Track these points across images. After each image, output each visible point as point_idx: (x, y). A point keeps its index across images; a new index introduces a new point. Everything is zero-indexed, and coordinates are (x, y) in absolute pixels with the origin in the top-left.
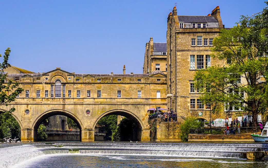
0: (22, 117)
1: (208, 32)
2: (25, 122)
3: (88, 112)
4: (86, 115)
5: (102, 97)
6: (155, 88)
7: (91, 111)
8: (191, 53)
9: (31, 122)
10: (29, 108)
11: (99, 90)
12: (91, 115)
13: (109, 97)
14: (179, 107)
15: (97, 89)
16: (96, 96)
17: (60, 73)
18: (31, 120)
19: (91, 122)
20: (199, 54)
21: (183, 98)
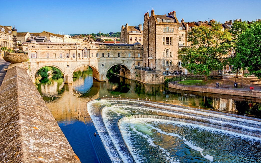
0: (65, 69)
1: (172, 25)
2: (66, 72)
3: (103, 65)
4: (102, 67)
5: (110, 57)
6: (137, 52)
7: (104, 65)
8: (163, 36)
9: (70, 72)
10: (69, 64)
11: (109, 53)
12: (105, 67)
13: (114, 57)
14: (157, 65)
15: (107, 53)
16: (107, 56)
17: (87, 43)
18: (70, 71)
19: (104, 71)
20: (167, 37)
21: (159, 60)
